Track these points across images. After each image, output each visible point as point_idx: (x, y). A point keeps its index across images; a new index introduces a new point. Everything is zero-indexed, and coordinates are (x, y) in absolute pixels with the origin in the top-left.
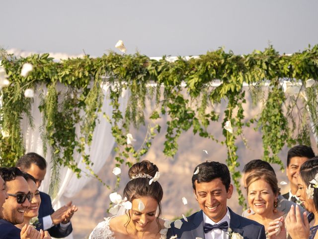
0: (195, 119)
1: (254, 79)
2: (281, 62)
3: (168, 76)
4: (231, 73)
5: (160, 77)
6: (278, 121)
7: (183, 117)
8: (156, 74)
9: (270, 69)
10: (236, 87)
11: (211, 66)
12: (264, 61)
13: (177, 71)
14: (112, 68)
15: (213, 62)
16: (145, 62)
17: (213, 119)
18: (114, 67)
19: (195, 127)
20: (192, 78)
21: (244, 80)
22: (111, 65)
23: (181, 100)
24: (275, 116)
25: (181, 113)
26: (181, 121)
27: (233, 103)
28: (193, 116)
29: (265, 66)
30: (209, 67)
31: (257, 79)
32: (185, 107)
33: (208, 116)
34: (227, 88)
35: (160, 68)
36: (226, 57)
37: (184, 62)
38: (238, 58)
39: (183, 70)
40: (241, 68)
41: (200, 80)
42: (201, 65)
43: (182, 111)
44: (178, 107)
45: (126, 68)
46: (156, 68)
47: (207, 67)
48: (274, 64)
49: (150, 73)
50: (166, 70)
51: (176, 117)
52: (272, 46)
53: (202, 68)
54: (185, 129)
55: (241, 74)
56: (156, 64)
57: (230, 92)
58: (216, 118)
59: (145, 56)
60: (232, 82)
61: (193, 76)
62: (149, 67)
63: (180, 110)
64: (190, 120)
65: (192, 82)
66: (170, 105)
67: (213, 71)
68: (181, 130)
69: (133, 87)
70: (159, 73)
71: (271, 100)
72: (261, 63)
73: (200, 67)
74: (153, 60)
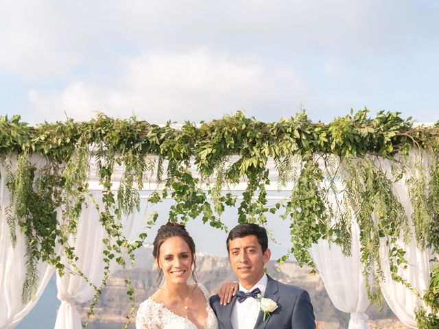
0: (207, 203)
1: (283, 152)
2: (316, 130)
3: (173, 146)
4: (253, 144)
5: (163, 147)
6: (314, 206)
7: (191, 201)
8: (158, 143)
9: (304, 137)
10: (259, 162)
11: (229, 133)
12: (296, 128)
13: (185, 140)
14: (101, 134)
15: (231, 128)
16: (144, 129)
17: (229, 203)
18: (103, 132)
19: (205, 214)
20: (205, 149)
21: (270, 154)
22: (100, 130)
23: (188, 178)
24: (310, 199)
25: (188, 195)
26: (188, 205)
27: (254, 183)
28: (203, 200)
29: (297, 134)
30: (226, 133)
31: (286, 152)
32: (193, 188)
33: (222, 199)
34: (247, 163)
35: (163, 136)
36: (247, 122)
37: (194, 128)
38: (261, 126)
39: (192, 137)
40: (266, 137)
41: (214, 151)
42: (216, 130)
43: (190, 193)
44: (185, 188)
45: (120, 133)
46: (158, 136)
47: (223, 135)
48: (309, 132)
49: (151, 141)
50: (171, 139)
51: (181, 200)
52: (304, 111)
53: (216, 136)
54: (193, 216)
55: (266, 145)
56: (158, 131)
57: (251, 168)
58: (233, 202)
59: (144, 121)
60: (255, 155)
61: (205, 147)
62: (149, 134)
63: (187, 192)
64: (200, 205)
65: (204, 154)
66: (175, 186)
67: (231, 140)
68: (188, 216)
69: (127, 160)
70: (161, 142)
71: (305, 180)
72: (293, 131)
73: (214, 133)
74: (154, 126)
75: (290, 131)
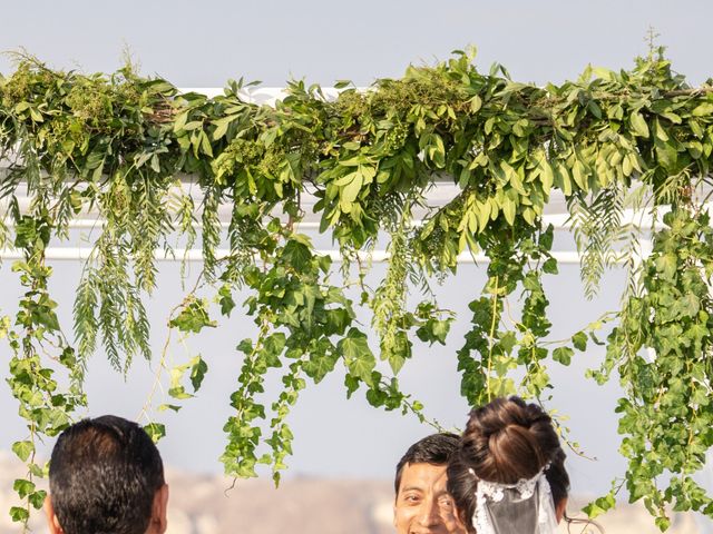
0: (355, 333)
1: (592, 179)
2: (700, 111)
3: (258, 159)
4: (504, 152)
5: (221, 165)
6: (698, 344)
7: (308, 324)
8: (208, 150)
9: (661, 135)
10: (521, 207)
11: (429, 121)
12: (637, 105)
13: (291, 139)
14: (29, 121)
15: (435, 110)
16: (158, 103)
17: (426, 334)
18: (36, 117)
19: (352, 366)
20: (353, 169)
21: (557, 184)
22: (26, 112)
23: (299, 255)
24: (686, 323)
25: (300, 308)
26: (300, 339)
27: (505, 272)
28: (347, 321)
29: (640, 126)
30: (421, 125)
31: (604, 176)
32: (314, 284)
33: (406, 321)
34: (479, 213)
35: (222, 128)
36: (485, 87)
37: (319, 105)
38: (526, 98)
39: (315, 135)
40: (541, 131)
41: (383, 177)
42: (390, 115)
43: (305, 300)
44: (291, 286)
45: (89, 122)
46: (208, 127)
47: (412, 125)
48: (676, 119)
49: (184, 144)
50: (246, 137)
51: (278, 324)
52: (661, 50)
53: (391, 130)
54: (316, 375)
55: (541, 155)
56: (205, 112)
57: (496, 225)
58: (438, 330)
59: (161, 81)
60: (508, 186)
61: (353, 161)
62: (180, 124)
63: (298, 297)
65: (351, 187)
66: (255, 277)
67: (433, 143)
68: (301, 374)
69: (113, 200)
70: (219, 146)
71: (666, 263)
72: (627, 113)
73: (384, 124)
74: (191, 97)
75: (620, 116)
